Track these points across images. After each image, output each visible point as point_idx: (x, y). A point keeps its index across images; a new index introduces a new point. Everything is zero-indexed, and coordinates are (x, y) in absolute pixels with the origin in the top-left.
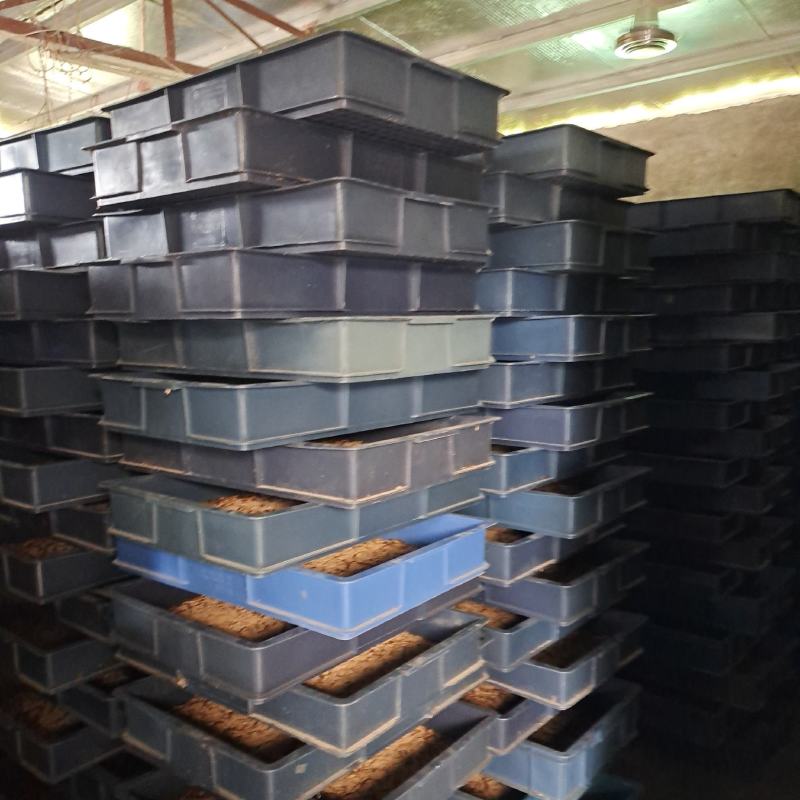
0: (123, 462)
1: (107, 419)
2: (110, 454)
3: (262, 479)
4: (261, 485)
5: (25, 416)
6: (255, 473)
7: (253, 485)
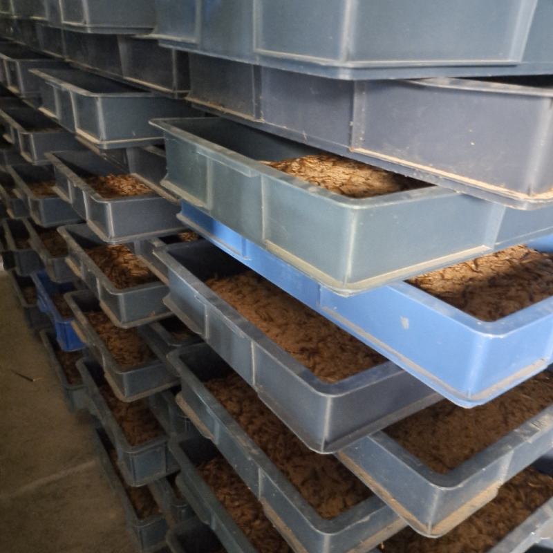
2: (179, 88)
3: (361, 139)
4: (357, 147)
5: (89, 31)
6: (351, 128)
7: (346, 146)
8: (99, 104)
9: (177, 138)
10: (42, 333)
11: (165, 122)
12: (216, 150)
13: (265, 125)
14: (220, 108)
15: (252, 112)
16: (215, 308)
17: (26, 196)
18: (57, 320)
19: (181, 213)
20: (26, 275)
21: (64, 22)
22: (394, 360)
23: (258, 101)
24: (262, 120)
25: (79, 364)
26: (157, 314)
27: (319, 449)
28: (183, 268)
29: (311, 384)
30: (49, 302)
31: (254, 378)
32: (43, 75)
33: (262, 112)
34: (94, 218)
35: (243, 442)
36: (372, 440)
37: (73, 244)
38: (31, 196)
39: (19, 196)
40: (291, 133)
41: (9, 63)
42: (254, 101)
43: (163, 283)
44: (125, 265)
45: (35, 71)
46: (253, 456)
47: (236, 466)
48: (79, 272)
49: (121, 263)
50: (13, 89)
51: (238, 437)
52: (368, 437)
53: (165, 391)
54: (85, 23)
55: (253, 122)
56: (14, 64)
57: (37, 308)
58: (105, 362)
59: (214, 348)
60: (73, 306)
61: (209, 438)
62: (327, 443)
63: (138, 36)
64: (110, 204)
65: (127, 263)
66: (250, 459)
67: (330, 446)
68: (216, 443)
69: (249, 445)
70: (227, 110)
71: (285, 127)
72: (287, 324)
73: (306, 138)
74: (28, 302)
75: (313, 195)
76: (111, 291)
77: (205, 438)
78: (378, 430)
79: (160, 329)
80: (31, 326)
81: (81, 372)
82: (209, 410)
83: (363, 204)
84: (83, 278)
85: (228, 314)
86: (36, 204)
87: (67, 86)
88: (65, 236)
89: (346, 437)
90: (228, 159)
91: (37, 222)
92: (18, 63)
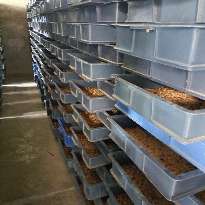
0: (122, 66)
1: (117, 47)
2: (119, 62)
3: (190, 86)
4: (189, 89)
5: (90, 44)
6: (186, 83)
7: (184, 88)
8: (91, 67)
9: (120, 82)
10: (59, 139)
11: (116, 75)
12: (136, 88)
13: (151, 78)
14: (135, 71)
15: (147, 73)
16: (131, 141)
17: (59, 92)
18: (65, 135)
19: (116, 104)
20: (55, 118)
21: (81, 40)
22: (200, 169)
23: (149, 70)
24: (150, 76)
25: (72, 152)
26: (103, 138)
27: (169, 199)
28: (118, 125)
29: (168, 174)
30: (63, 128)
31: (143, 168)
32: (72, 56)
33: (150, 74)
34: (85, 103)
35: (137, 191)
36: (190, 198)
37: (76, 111)
38: (61, 93)
39: (57, 92)
40: (161, 82)
41: (59, 50)
42: (148, 70)
43: (106, 127)
44: (92, 119)
45: (69, 54)
46: (141, 197)
47: (132, 199)
48: (77, 121)
49: (90, 118)
50: (59, 58)
51: (135, 189)
52: (188, 197)
53: (103, 166)
54: (89, 41)
55: (147, 77)
56: (61, 50)
57: (58, 130)
58: (83, 153)
59: (128, 155)
60: (73, 132)
61: (122, 187)
62: (172, 197)
63: (105, 45)
64: (91, 100)
65: (92, 118)
66: (139, 198)
67: (174, 198)
68: (125, 189)
69: (139, 193)
70: (137, 72)
71: (159, 79)
72: (155, 149)
73: (167, 84)
74: (55, 128)
75: (174, 108)
76: (89, 129)
77: (120, 187)
78: (192, 194)
79: (103, 144)
80: (55, 136)
81: (73, 155)
82: (124, 177)
83: (194, 113)
84: (78, 123)
85: (136, 144)
86: (63, 95)
87: (80, 60)
88: (73, 108)
89: (180, 196)
90: (140, 91)
91: (63, 102)
92: (62, 50)
